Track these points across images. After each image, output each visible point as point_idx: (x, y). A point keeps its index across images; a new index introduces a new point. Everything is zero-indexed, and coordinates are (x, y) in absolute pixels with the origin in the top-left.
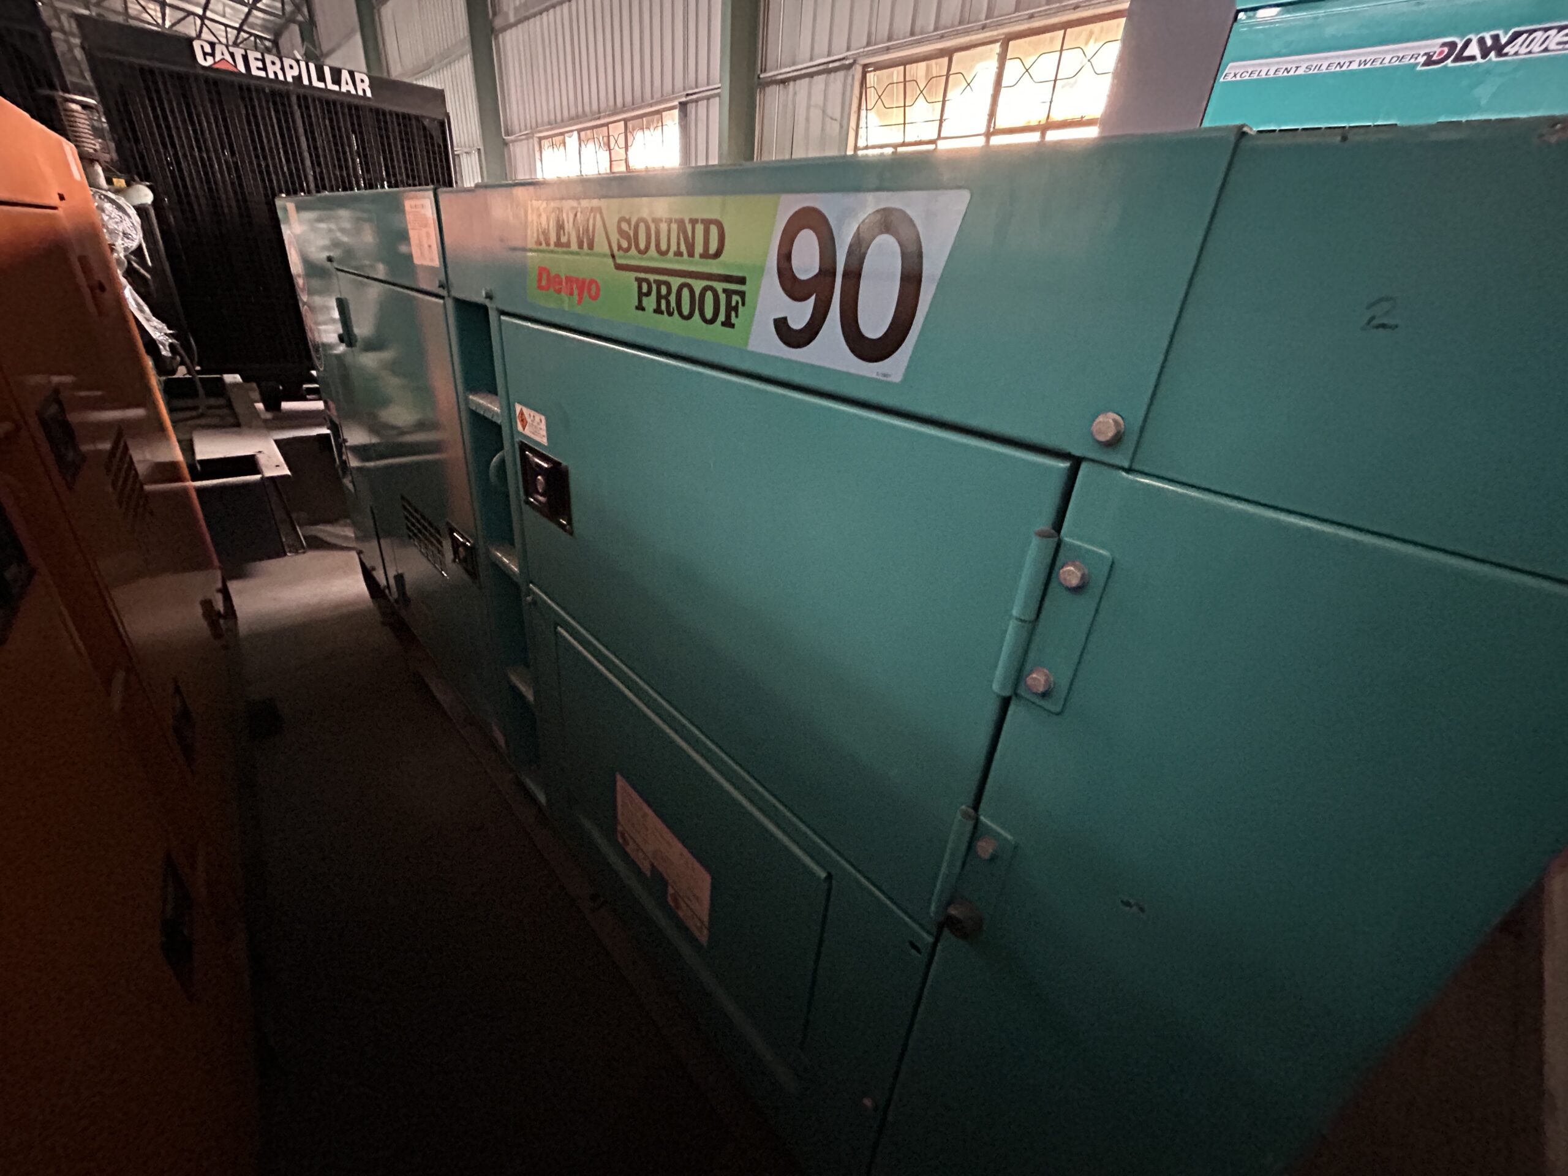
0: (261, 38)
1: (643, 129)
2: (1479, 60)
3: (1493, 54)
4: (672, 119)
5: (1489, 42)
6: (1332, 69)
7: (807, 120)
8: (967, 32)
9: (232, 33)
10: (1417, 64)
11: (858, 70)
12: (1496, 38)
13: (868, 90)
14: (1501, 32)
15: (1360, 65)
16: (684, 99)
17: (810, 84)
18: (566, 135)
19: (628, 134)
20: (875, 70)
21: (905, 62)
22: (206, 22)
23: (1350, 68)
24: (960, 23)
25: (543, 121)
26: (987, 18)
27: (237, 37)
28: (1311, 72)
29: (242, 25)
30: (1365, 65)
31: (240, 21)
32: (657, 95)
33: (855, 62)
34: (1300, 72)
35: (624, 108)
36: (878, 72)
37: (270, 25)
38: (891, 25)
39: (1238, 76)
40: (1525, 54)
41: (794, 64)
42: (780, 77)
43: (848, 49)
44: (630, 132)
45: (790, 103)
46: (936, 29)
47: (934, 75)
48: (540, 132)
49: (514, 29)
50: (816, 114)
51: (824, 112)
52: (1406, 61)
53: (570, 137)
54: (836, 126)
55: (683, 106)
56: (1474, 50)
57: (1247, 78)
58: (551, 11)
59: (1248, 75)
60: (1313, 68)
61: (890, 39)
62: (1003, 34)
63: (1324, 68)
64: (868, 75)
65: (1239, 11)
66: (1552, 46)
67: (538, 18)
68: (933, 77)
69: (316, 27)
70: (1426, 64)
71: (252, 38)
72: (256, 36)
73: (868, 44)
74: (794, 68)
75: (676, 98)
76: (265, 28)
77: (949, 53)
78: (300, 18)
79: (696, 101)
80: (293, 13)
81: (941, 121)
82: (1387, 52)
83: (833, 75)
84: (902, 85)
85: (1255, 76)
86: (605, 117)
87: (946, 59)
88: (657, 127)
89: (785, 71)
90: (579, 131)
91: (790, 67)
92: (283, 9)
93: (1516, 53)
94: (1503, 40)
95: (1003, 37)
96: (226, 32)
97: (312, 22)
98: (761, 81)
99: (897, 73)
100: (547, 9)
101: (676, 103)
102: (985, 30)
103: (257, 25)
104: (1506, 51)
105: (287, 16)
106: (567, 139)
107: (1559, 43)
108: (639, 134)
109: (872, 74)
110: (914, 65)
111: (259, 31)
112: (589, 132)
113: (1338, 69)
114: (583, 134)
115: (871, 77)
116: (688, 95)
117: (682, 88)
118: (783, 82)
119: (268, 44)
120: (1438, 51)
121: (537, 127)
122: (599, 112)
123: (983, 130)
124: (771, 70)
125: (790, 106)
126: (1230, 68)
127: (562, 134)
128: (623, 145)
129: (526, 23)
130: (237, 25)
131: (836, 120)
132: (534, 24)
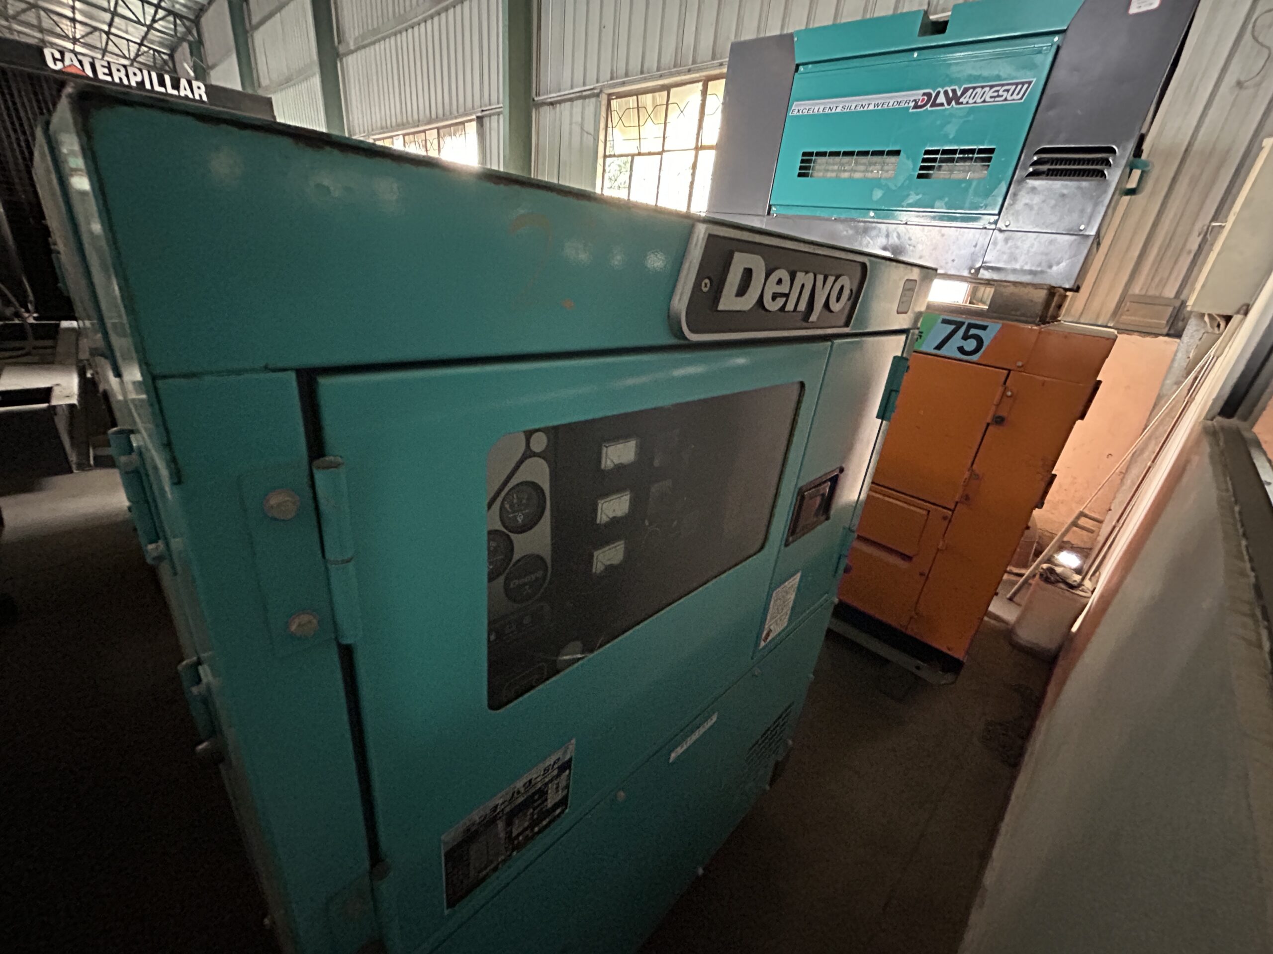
0: (159, 52)
1: (451, 135)
2: (946, 106)
3: (953, 102)
4: (472, 128)
5: (951, 94)
6: (858, 109)
7: (570, 133)
8: (679, 73)
9: (134, 48)
10: (909, 107)
11: (604, 98)
12: (954, 91)
13: (613, 113)
14: (956, 87)
15: (875, 107)
16: (480, 114)
17: (572, 107)
18: (394, 138)
19: (441, 139)
20: (616, 99)
21: (637, 93)
22: (111, 37)
23: (869, 109)
24: (675, 67)
25: (377, 127)
26: (692, 64)
27: (139, 50)
28: (845, 110)
29: (142, 41)
30: (878, 106)
31: (141, 38)
32: (461, 110)
33: (601, 91)
34: (839, 110)
35: (437, 119)
36: (619, 100)
37: (166, 42)
38: (627, 64)
39: (800, 112)
40: (972, 103)
41: (559, 91)
42: (549, 100)
43: (598, 82)
44: (442, 138)
45: (558, 119)
46: (658, 70)
47: (659, 104)
48: (373, 135)
49: (355, 55)
50: (576, 129)
51: (582, 129)
52: (902, 105)
53: (397, 140)
54: (591, 138)
55: (480, 120)
56: (942, 99)
57: (806, 113)
58: (382, 42)
59: (806, 111)
60: (846, 108)
61: (627, 75)
62: (704, 76)
63: (853, 108)
64: (612, 101)
65: (798, 66)
66: (988, 99)
67: (372, 47)
68: (657, 106)
69: (203, 45)
70: (916, 107)
71: (151, 52)
72: (155, 50)
73: (612, 79)
74: (558, 94)
75: (475, 113)
76: (161, 44)
77: (667, 88)
78: (190, 38)
79: (490, 116)
80: (185, 34)
81: (664, 138)
82: (891, 98)
83: (587, 100)
84: (636, 110)
85: (811, 112)
86: (422, 126)
87: (665, 93)
88: (461, 134)
89: (553, 96)
90: (404, 135)
91: (556, 93)
92: (175, 30)
93: (967, 103)
94: (959, 93)
95: (704, 78)
96: (128, 46)
97: (200, 42)
98: (535, 102)
99: (632, 101)
100: (379, 41)
101: (474, 117)
102: (691, 72)
103: (155, 41)
104: (961, 100)
105: (178, 35)
106: (395, 141)
107: (991, 97)
108: (448, 139)
109: (615, 101)
110: (644, 96)
111: (157, 46)
112: (411, 136)
113: (862, 109)
114: (407, 137)
115: (614, 103)
116: (483, 111)
117: (479, 105)
118: (552, 104)
119: (165, 57)
120: (921, 98)
121: (373, 130)
122: (419, 121)
123: (693, 146)
124: (544, 94)
125: (558, 122)
126: (796, 105)
127: (391, 137)
128: (437, 148)
129: (363, 51)
130: (138, 41)
131: (590, 134)
132: (370, 51)
